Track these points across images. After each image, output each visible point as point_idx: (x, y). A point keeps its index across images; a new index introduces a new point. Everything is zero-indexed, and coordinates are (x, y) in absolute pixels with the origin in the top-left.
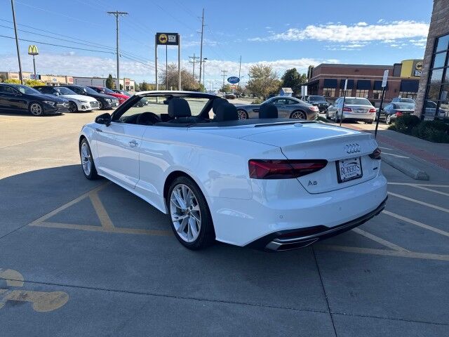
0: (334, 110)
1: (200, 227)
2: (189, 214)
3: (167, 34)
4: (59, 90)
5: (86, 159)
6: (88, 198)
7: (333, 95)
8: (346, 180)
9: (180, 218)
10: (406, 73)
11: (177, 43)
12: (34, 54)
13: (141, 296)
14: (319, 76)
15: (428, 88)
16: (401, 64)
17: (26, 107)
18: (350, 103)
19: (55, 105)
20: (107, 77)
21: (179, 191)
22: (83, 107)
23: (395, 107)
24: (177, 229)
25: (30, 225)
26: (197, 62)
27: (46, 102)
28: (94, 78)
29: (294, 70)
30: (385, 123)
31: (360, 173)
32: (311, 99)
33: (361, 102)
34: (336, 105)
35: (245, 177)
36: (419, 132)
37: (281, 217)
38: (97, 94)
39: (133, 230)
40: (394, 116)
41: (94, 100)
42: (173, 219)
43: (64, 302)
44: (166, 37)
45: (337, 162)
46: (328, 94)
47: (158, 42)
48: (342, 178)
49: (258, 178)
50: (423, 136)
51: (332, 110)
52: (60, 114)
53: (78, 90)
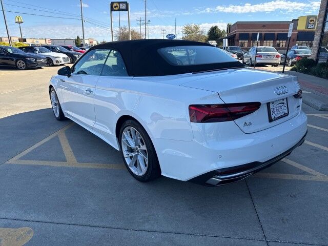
0: (248, 57)
1: (147, 164)
2: (138, 152)
3: (119, 3)
4: (38, 50)
5: (56, 104)
6: (57, 136)
7: (246, 45)
8: (276, 119)
9: (131, 154)
10: (301, 27)
11: (127, 9)
12: (20, 23)
13: (97, 229)
14: (236, 31)
15: (322, 37)
16: (298, 20)
17: (14, 63)
18: (261, 51)
19: (36, 61)
20: (76, 38)
21: (128, 132)
22: (57, 62)
23: (295, 53)
24: (128, 164)
25: (7, 163)
26: (143, 24)
27: (28, 59)
28: (66, 39)
29: (216, 27)
30: (287, 65)
31: (286, 112)
32: (230, 49)
33: (269, 50)
34: (250, 53)
35: (186, 120)
36: (316, 72)
37: (220, 157)
38: (68, 51)
39: (92, 165)
40: (294, 60)
41: (65, 56)
42: (125, 156)
43: (29, 238)
44: (118, 5)
45: (268, 104)
46: (242, 45)
47: (112, 10)
48: (273, 118)
49: (198, 122)
50: (319, 75)
51: (246, 57)
52: (40, 68)
53: (53, 49)
